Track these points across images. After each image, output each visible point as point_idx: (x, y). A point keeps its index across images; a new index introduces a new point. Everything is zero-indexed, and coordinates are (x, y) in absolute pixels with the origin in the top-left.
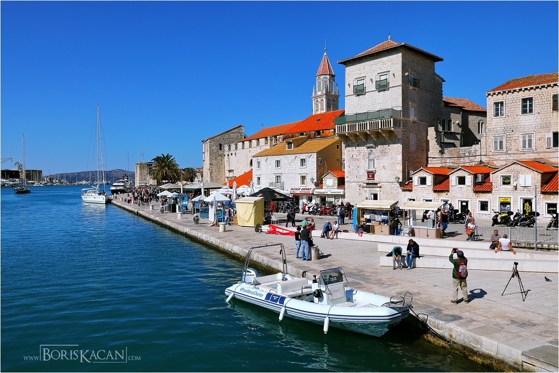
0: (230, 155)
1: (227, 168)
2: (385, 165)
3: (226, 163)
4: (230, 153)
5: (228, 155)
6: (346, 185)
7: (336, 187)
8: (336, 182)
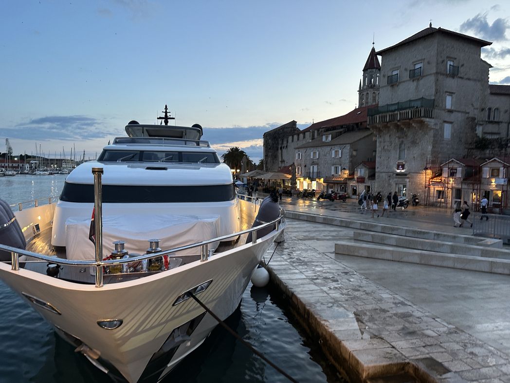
0: (282, 148)
1: (280, 159)
2: (415, 156)
3: (280, 155)
4: (283, 145)
6: (376, 175)
7: (367, 177)
8: (367, 172)
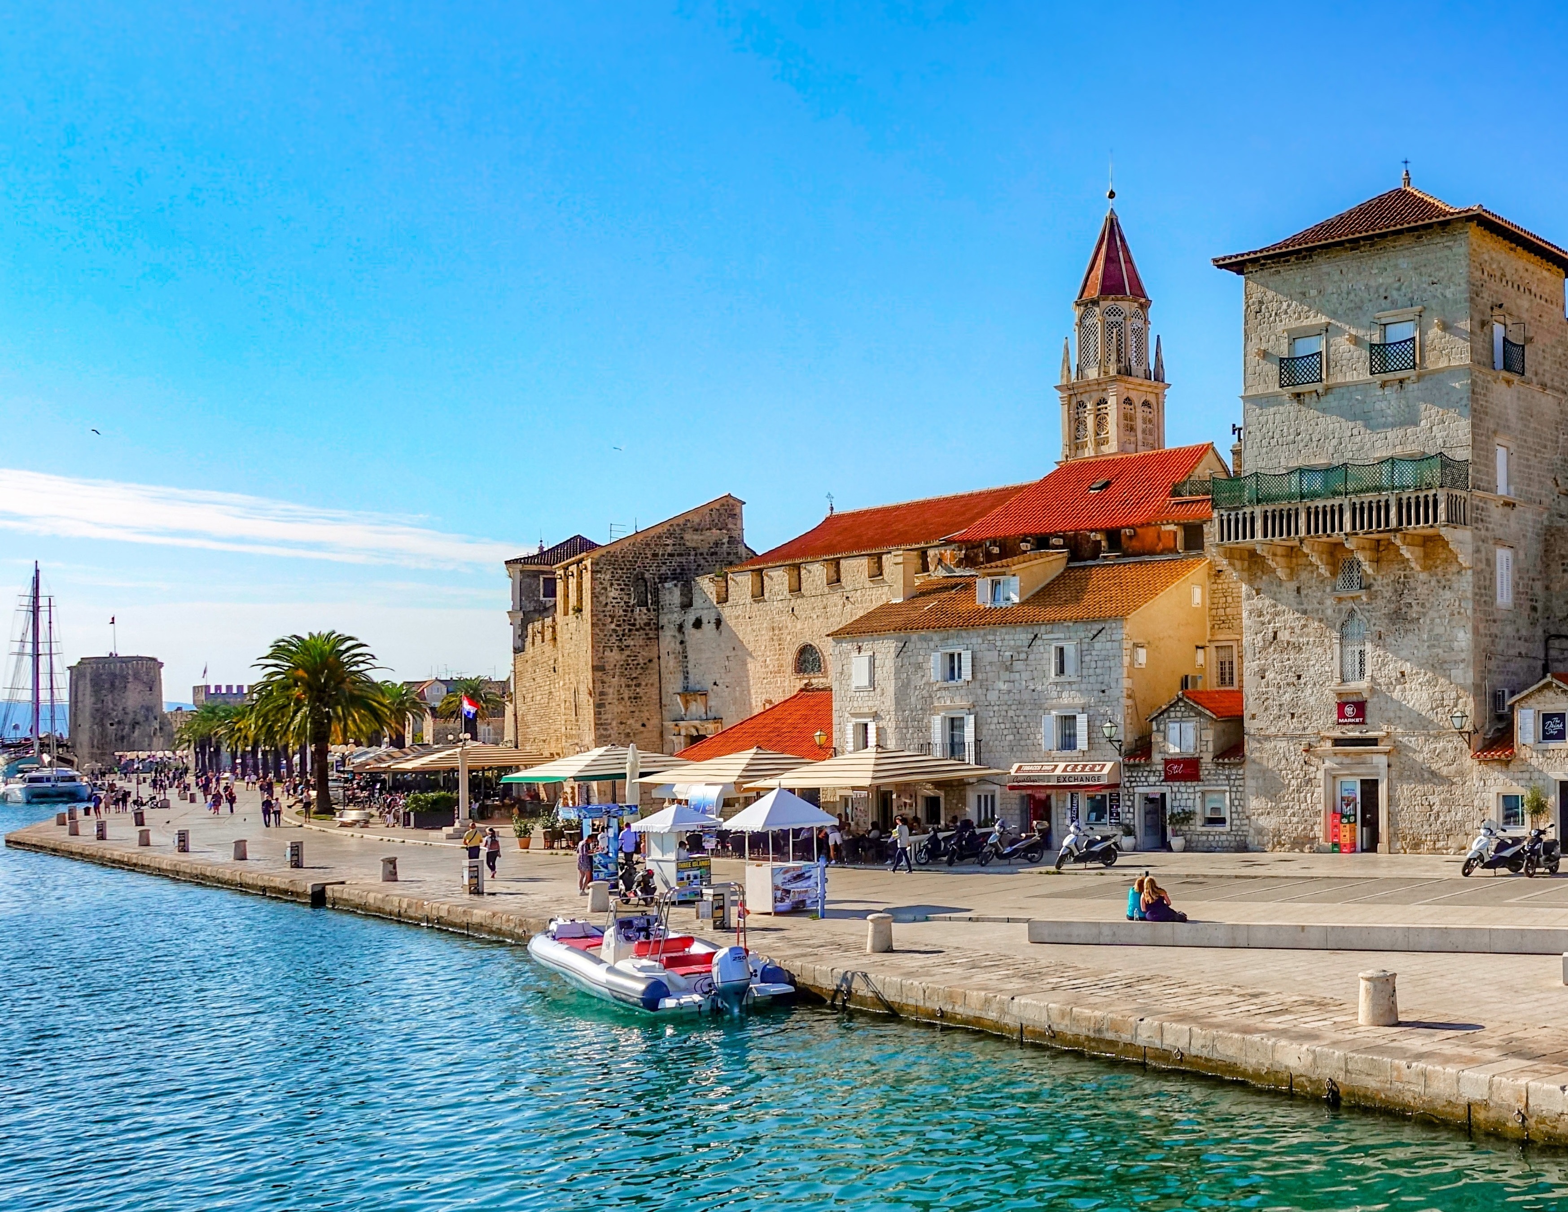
0: (689, 625)
1: (673, 684)
3: (669, 663)
4: (691, 618)
5: (680, 628)
6: (1250, 746)
7: (1207, 758)
8: (1209, 735)
